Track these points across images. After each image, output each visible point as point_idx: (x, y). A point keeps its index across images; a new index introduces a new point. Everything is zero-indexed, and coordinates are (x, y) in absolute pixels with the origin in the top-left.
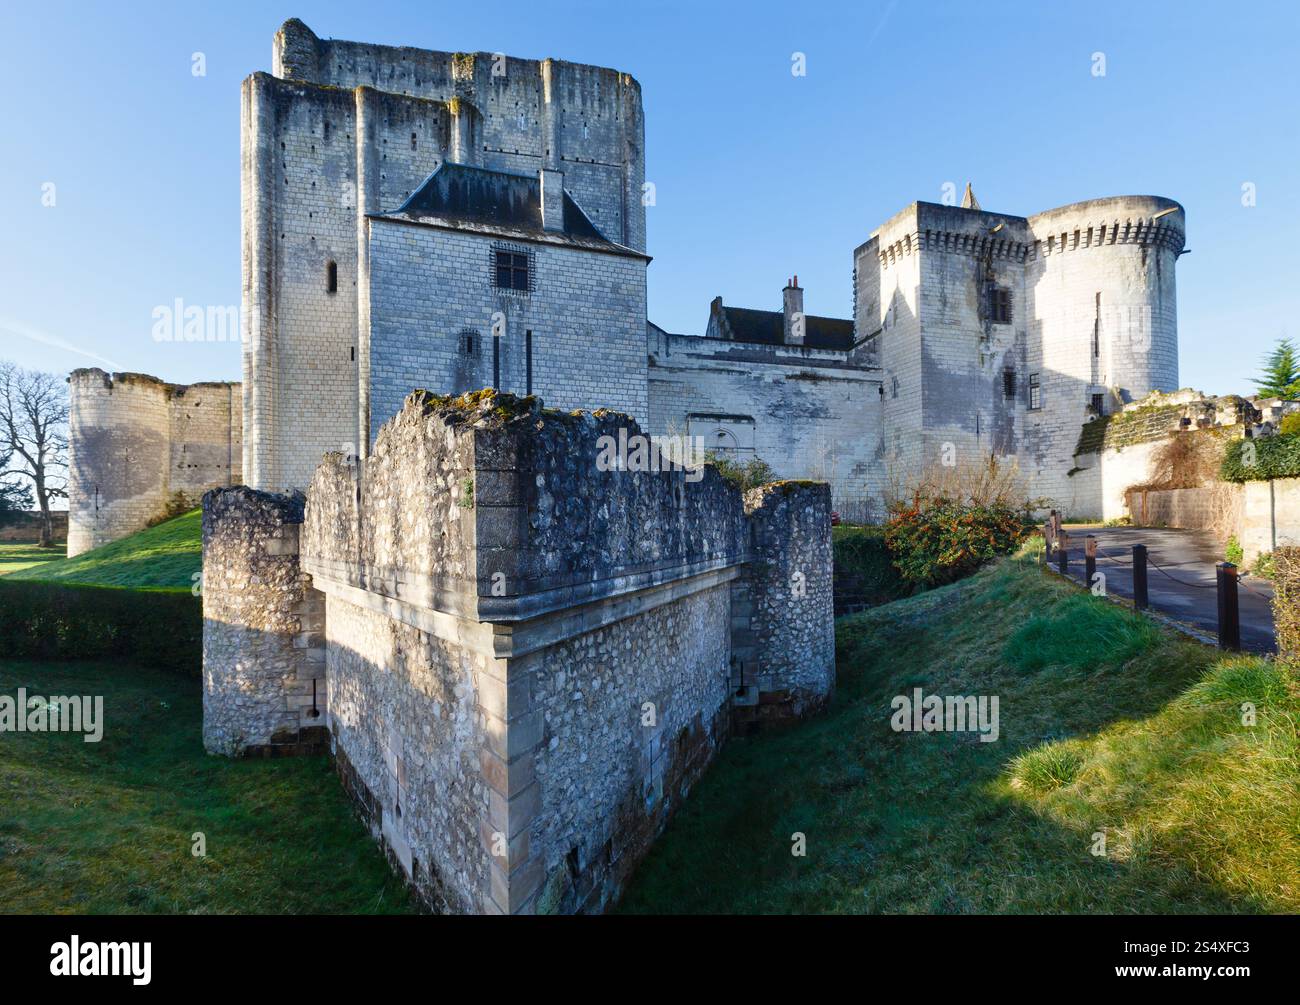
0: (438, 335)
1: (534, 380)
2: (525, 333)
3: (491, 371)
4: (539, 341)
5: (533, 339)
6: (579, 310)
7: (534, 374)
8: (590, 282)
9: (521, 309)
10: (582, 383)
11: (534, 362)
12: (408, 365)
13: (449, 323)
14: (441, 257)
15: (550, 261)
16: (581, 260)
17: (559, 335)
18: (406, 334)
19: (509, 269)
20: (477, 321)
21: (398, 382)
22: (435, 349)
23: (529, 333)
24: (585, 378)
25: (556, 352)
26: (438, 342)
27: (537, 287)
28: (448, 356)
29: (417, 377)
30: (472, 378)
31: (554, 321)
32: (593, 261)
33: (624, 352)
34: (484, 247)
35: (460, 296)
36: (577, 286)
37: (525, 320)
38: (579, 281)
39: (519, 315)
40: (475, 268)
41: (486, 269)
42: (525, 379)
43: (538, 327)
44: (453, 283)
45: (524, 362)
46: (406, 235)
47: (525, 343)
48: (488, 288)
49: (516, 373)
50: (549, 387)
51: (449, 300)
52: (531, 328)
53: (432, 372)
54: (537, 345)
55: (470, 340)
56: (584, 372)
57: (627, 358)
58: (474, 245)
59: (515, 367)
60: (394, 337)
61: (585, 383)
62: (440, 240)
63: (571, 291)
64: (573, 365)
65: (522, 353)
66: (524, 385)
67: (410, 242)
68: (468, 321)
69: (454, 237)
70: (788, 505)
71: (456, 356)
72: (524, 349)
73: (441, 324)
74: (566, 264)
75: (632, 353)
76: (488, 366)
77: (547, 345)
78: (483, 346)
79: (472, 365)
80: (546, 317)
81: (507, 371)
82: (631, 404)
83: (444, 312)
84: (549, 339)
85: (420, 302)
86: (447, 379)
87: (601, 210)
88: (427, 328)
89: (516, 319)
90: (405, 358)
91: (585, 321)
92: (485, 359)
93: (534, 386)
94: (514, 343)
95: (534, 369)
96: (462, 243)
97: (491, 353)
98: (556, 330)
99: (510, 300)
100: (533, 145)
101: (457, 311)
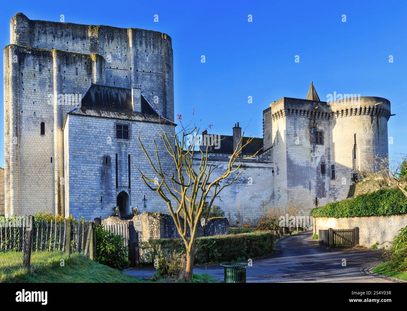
0: (95, 158)
1: (132, 174)
2: (128, 156)
3: (115, 171)
4: (134, 159)
5: (131, 158)
6: (149, 146)
7: (131, 172)
8: (153, 135)
9: (126, 146)
10: (150, 174)
11: (131, 167)
12: (83, 169)
13: (98, 153)
14: (95, 128)
15: (137, 127)
16: (149, 126)
17: (141, 156)
18: (82, 158)
19: (121, 131)
20: (109, 152)
21: (79, 176)
22: (93, 163)
23: (129, 155)
24: (151, 172)
25: (140, 163)
26: (94, 160)
27: (132, 138)
28: (98, 166)
29: (87, 174)
30: (107, 174)
31: (139, 151)
32: (154, 127)
34: (112, 123)
35: (103, 142)
36: (148, 137)
37: (128, 151)
38: (148, 135)
39: (125, 149)
40: (108, 131)
41: (112, 131)
42: (128, 174)
43: (132, 153)
44: (100, 137)
45: (128, 167)
46: (82, 120)
47: (128, 160)
48: (113, 139)
49: (124, 171)
50: (137, 176)
51: (99, 144)
52: (130, 153)
53: (93, 172)
54: (133, 160)
55: (106, 159)
56: (151, 170)
57: (168, 164)
58: (108, 123)
59: (124, 169)
60: (78, 159)
61: (151, 174)
62: (95, 121)
63: (145, 139)
64: (146, 168)
65: (127, 163)
66: (128, 176)
67: (83, 122)
68: (106, 152)
69: (100, 120)
70: (214, 224)
71: (101, 165)
72: (128, 162)
73: (96, 153)
74: (144, 128)
76: (114, 169)
77: (136, 160)
78: (112, 161)
79: (107, 169)
80: (136, 149)
81: (121, 171)
82: (169, 182)
83: (96, 149)
84: (137, 158)
85: (88, 145)
86: (98, 174)
88: (90, 155)
89: (124, 151)
90: (82, 167)
91: (151, 150)
92: (113, 166)
93: (131, 176)
94: (123, 160)
95: (131, 169)
96: (103, 122)
97: (115, 164)
98: (140, 154)
99: (122, 143)
100: (124, 65)
101: (101, 148)
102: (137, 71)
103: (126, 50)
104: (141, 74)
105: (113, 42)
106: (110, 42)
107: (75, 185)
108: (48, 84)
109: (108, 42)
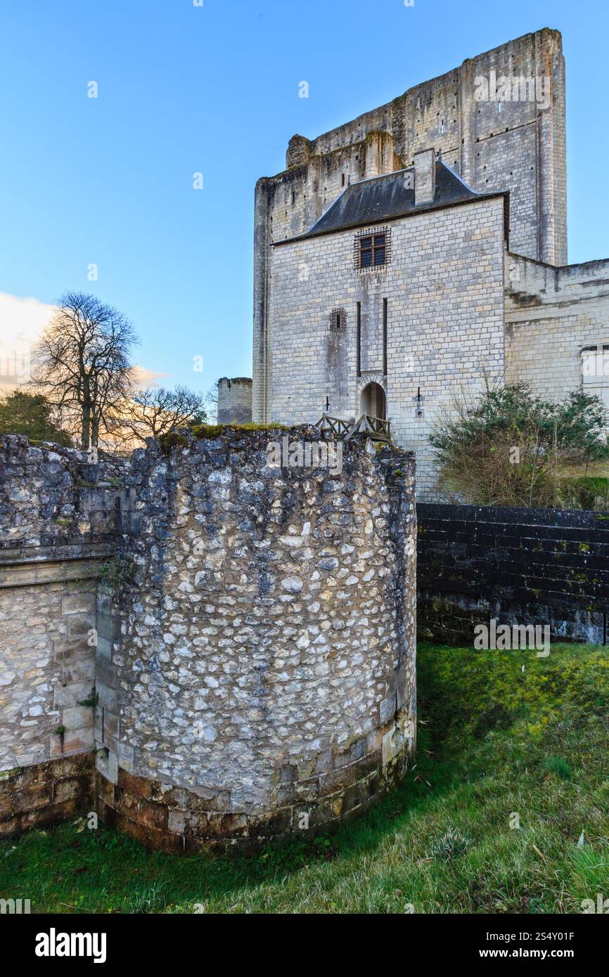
0: (316, 319)
1: (389, 341)
2: (382, 301)
3: (354, 340)
4: (394, 306)
5: (389, 305)
6: (431, 268)
7: (389, 336)
8: (442, 239)
9: (379, 281)
10: (433, 336)
11: (389, 325)
12: (296, 346)
13: (323, 308)
14: (319, 258)
15: (404, 232)
16: (433, 221)
17: (411, 296)
18: (295, 323)
19: (370, 250)
20: (343, 301)
21: (289, 360)
22: (314, 331)
23: (385, 300)
24: (436, 330)
25: (409, 312)
26: (315, 324)
27: (392, 259)
28: (323, 334)
29: (302, 354)
30: (339, 348)
31: (407, 285)
32: (445, 218)
33: (477, 297)
34: (350, 238)
35: (332, 284)
36: (429, 247)
37: (382, 290)
38: (430, 241)
39: (377, 288)
40: (343, 258)
41: (351, 256)
42: (381, 342)
43: (392, 294)
44: (327, 275)
45: (381, 326)
46: (297, 249)
47: (381, 310)
48: (352, 271)
49: (374, 337)
50: (402, 344)
51: (324, 289)
52: (386, 296)
53: (312, 349)
54: (392, 309)
55: (338, 317)
56: (434, 325)
57: (480, 302)
58: (343, 240)
59: (373, 333)
60: (288, 327)
61: (436, 335)
62: (319, 245)
63: (422, 253)
64: (424, 321)
65: (379, 319)
66: (381, 346)
67: (298, 254)
68: (337, 302)
69: (328, 239)
70: (170, 468)
71: (328, 332)
72: (381, 316)
73: (318, 310)
74: (419, 229)
75: (485, 296)
76: (352, 336)
77: (401, 308)
78: (348, 320)
79: (339, 337)
80: (400, 282)
81: (367, 337)
82: (484, 347)
83: (320, 300)
84: (402, 302)
85: (304, 297)
86: (322, 352)
87: (514, 171)
88: (308, 315)
89: (374, 292)
90: (294, 342)
91: (436, 277)
92: (349, 331)
93: (388, 346)
94: (372, 312)
95: (389, 331)
96: (333, 242)
97: (355, 325)
98: (409, 292)
99: (369, 276)
100: (451, 142)
101: (329, 297)
102: (478, 141)
103: (455, 110)
104: (486, 144)
105: (431, 108)
106: (425, 111)
107: (282, 379)
108: (303, 220)
109: (422, 113)
